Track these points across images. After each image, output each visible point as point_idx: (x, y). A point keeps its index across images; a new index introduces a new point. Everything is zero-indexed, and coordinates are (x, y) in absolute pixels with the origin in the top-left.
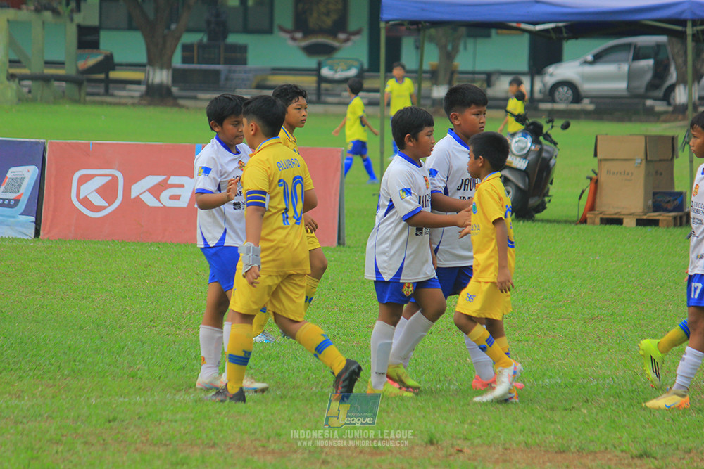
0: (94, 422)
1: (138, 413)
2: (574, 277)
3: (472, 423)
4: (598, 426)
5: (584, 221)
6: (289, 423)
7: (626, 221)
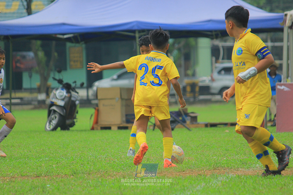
5: (93, 129)
7: (113, 128)
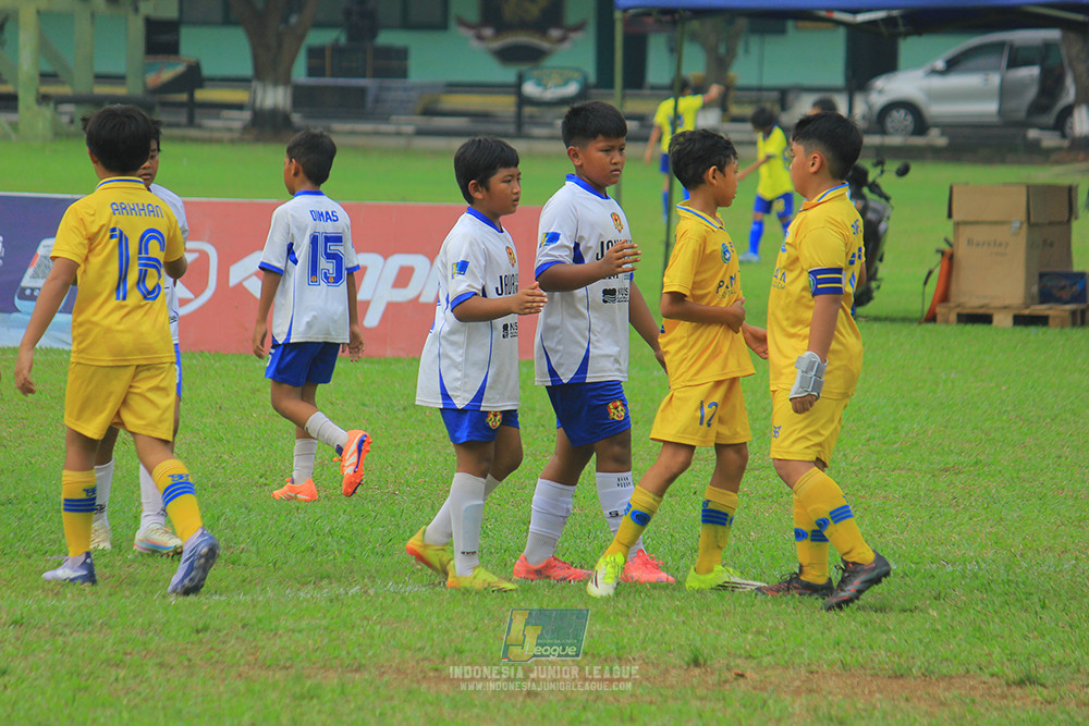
0: (174, 633)
1: (242, 619)
2: (917, 405)
3: (759, 633)
4: (955, 637)
5: (931, 318)
6: (476, 633)
7: (996, 318)
